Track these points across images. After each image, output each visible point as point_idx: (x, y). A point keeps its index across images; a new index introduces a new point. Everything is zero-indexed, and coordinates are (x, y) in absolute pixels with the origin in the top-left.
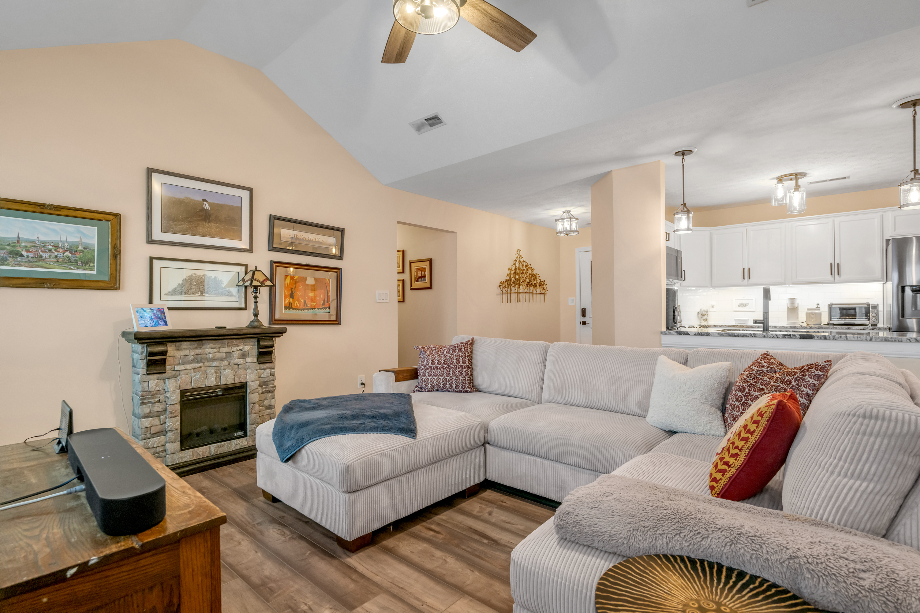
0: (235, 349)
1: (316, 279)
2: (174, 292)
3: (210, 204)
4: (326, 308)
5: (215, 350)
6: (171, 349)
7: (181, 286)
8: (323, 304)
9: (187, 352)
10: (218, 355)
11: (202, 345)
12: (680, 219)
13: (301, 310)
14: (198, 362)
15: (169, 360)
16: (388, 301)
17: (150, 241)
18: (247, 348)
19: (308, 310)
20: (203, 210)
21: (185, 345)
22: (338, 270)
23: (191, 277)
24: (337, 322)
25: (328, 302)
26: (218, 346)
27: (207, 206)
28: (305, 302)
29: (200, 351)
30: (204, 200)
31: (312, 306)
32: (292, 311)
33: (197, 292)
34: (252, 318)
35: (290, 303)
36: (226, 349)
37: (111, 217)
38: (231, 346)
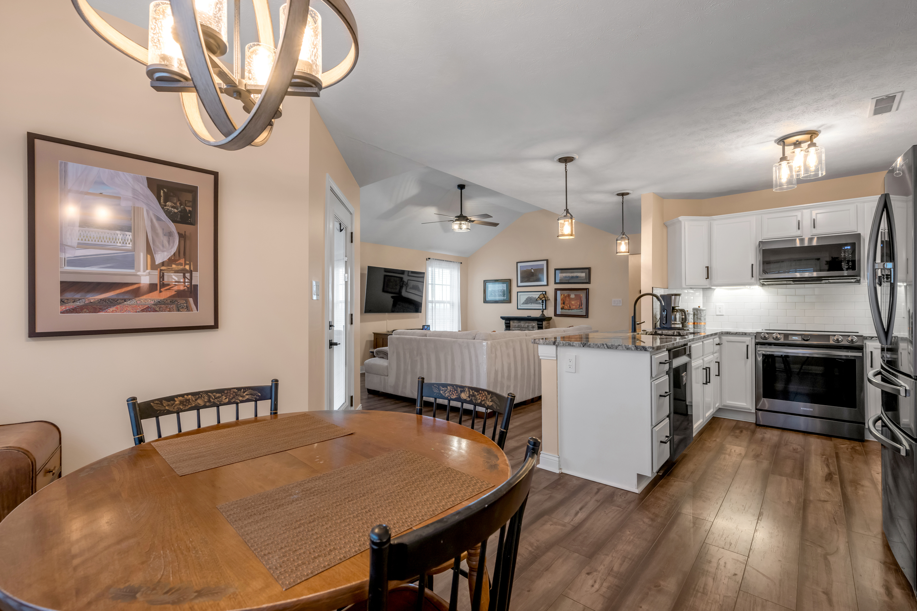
0: (530, 324)
1: (575, 295)
2: (523, 304)
3: (534, 270)
4: (580, 309)
5: (524, 324)
6: (511, 322)
7: (525, 301)
8: (579, 307)
9: (516, 324)
10: (525, 326)
11: (520, 322)
12: (620, 244)
13: (568, 310)
14: (519, 328)
15: (511, 326)
16: (621, 305)
17: (518, 286)
18: (534, 324)
19: (571, 310)
20: (532, 272)
21: (515, 321)
22: (587, 290)
23: (528, 298)
24: (586, 316)
25: (581, 306)
26: (525, 323)
27: (533, 271)
28: (570, 306)
29: (519, 324)
30: (532, 269)
31: (573, 308)
32: (564, 311)
33: (530, 303)
34: (541, 313)
35: (563, 307)
36: (527, 324)
37: (508, 280)
38: (529, 323)
